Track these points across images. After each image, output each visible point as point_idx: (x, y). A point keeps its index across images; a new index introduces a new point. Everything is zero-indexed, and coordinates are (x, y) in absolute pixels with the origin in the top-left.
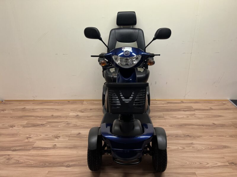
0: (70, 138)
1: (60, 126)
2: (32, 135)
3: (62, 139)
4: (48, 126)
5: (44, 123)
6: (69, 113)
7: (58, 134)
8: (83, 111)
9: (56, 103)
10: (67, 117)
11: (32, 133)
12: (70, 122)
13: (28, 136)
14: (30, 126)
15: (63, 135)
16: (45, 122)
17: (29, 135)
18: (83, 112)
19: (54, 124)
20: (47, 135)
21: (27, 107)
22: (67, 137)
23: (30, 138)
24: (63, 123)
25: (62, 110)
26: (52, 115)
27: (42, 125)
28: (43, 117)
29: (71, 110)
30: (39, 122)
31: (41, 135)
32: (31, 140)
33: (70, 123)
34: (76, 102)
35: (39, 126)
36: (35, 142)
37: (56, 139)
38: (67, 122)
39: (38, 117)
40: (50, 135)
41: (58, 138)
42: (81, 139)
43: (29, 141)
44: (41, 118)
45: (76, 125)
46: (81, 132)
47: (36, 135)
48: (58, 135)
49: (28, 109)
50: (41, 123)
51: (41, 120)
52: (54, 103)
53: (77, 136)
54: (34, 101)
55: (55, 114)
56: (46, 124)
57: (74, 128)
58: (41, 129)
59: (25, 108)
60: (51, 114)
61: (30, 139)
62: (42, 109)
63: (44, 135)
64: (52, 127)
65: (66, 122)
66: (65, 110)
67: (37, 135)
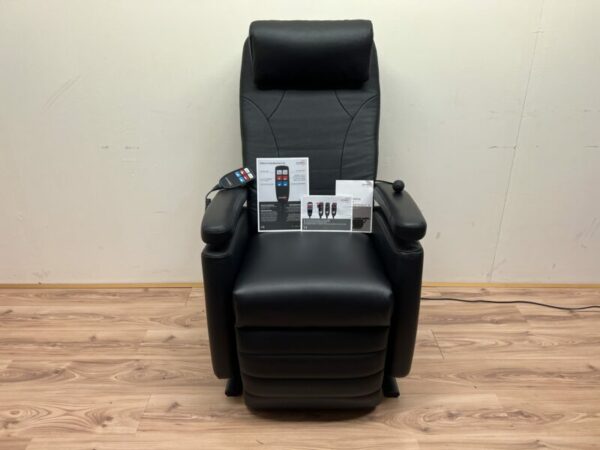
0: (145, 422)
1: (113, 378)
2: (22, 413)
3: (119, 429)
4: (77, 376)
5: (63, 367)
6: (146, 330)
7: (107, 409)
8: (188, 322)
9: (109, 294)
10: (137, 344)
11: (23, 403)
12: (146, 364)
13: (7, 414)
14: (18, 376)
15: (120, 414)
16: (68, 364)
17: (13, 413)
18: (187, 326)
19: (93, 371)
20: (69, 412)
21: (17, 309)
22: (134, 421)
23: (15, 422)
24: (123, 365)
25: (123, 319)
26: (93, 338)
27: (57, 372)
28: (64, 344)
29: (152, 320)
30: (49, 364)
31: (50, 413)
32: (16, 431)
33: (146, 367)
34: (167, 292)
35: (46, 378)
36: (29, 440)
37: (99, 429)
38: (137, 360)
39: (48, 343)
40: (81, 412)
41: (106, 423)
42: (180, 428)
43: (9, 436)
44: (56, 348)
45: (166, 373)
46: (179, 402)
47: (34, 413)
48: (107, 413)
49: (18, 316)
50: (53, 366)
51: (56, 354)
52: (103, 294)
53: (168, 414)
54: (39, 286)
55: (103, 334)
56: (70, 368)
57: (158, 386)
58: (52, 390)
59: (11, 311)
60: (91, 335)
61: (14, 426)
62: (64, 315)
63: (61, 412)
64: (90, 379)
65: (136, 364)
66: (132, 317)
67: (38, 413)
